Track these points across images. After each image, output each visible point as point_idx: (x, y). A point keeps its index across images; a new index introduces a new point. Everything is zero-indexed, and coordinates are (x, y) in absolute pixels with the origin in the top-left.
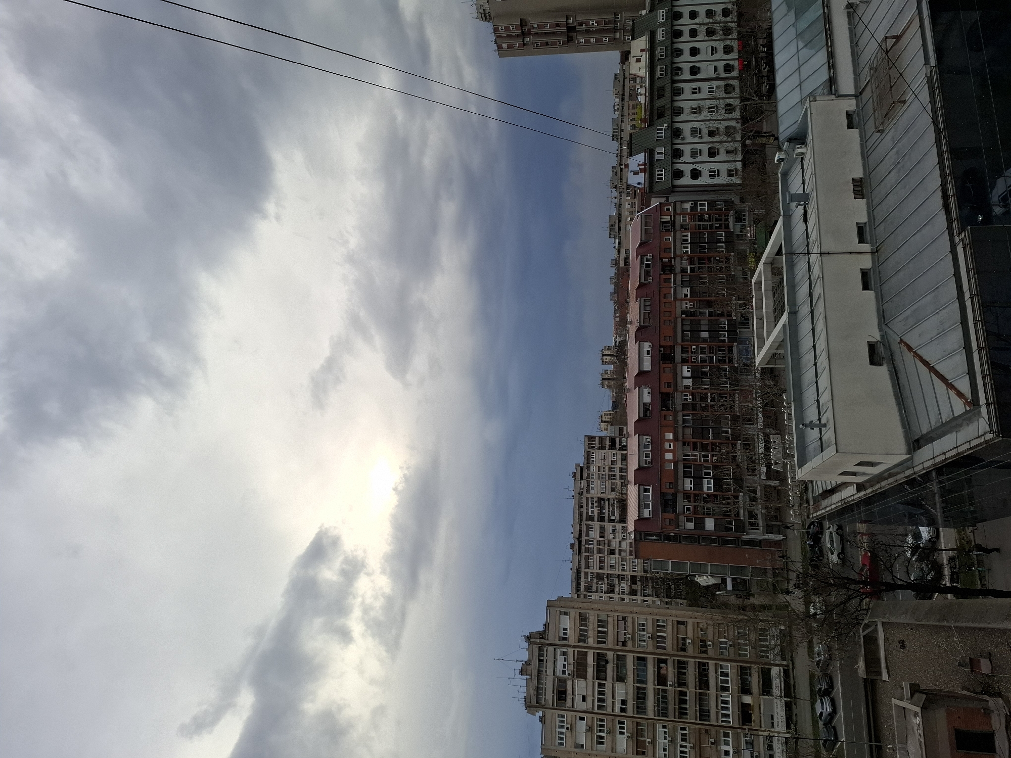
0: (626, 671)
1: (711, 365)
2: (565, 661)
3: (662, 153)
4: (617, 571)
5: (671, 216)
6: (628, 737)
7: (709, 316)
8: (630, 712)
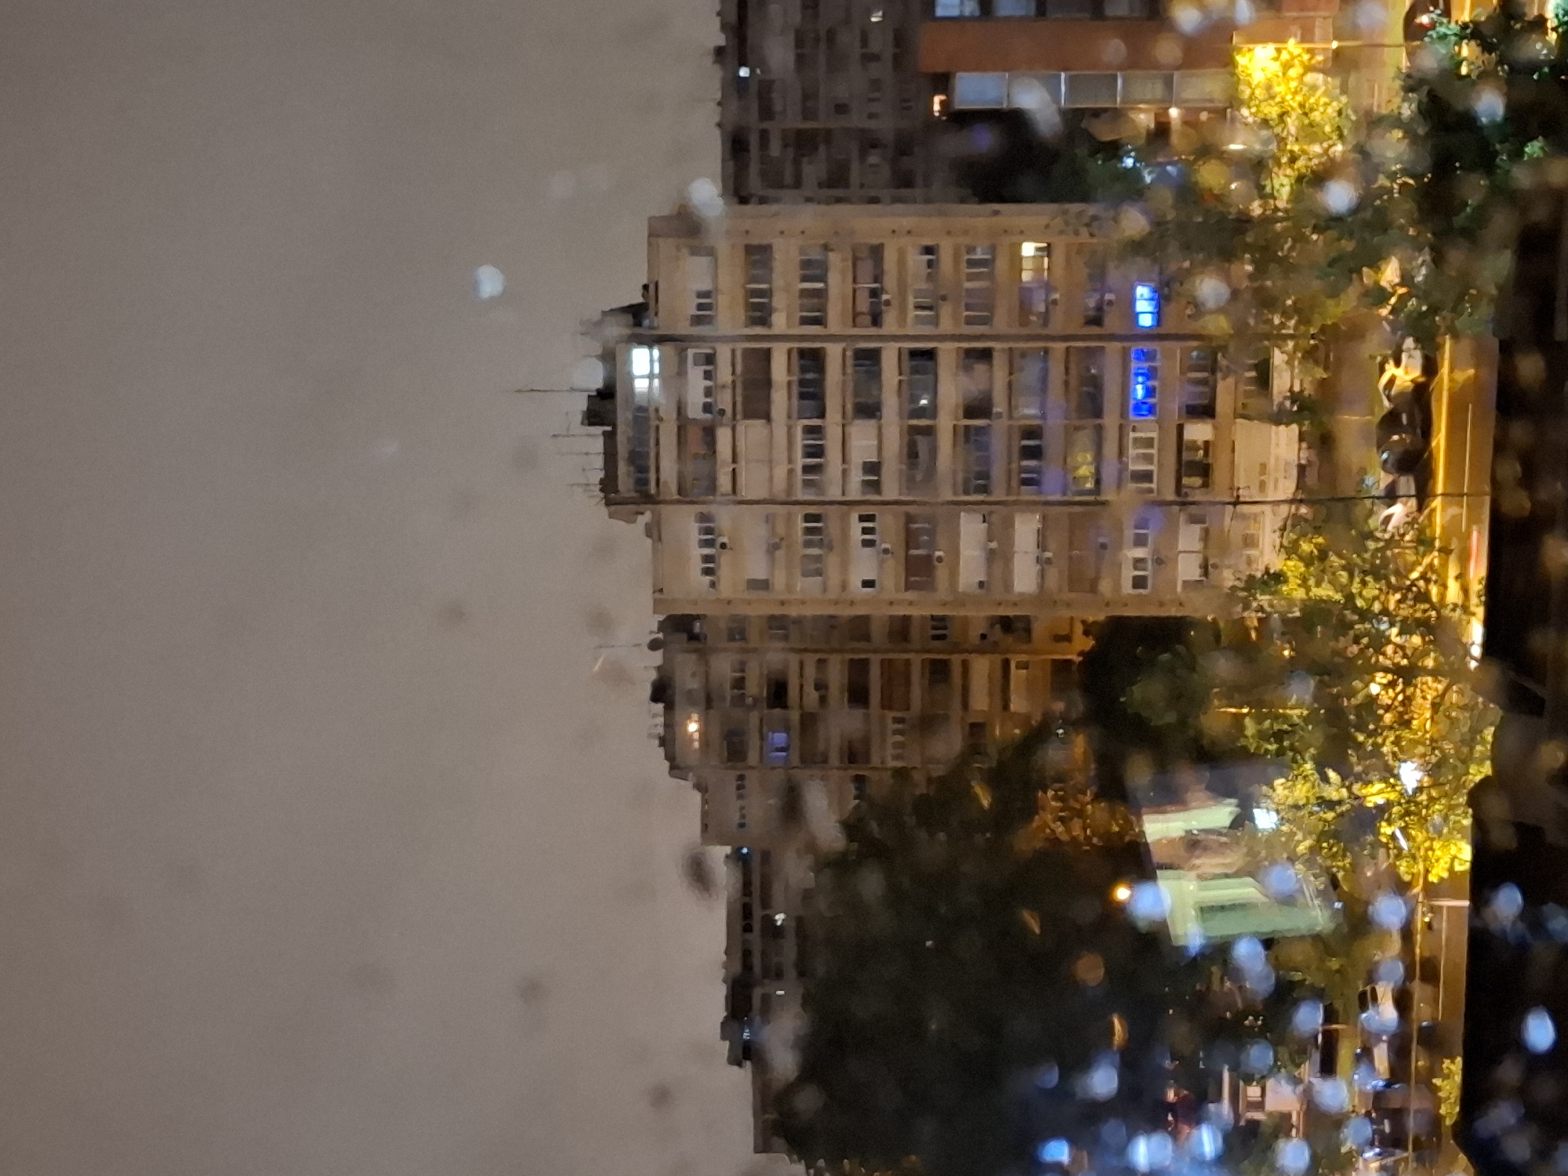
0: (880, 388)
2: (708, 375)
4: (856, 120)
6: (886, 551)
8: (891, 490)
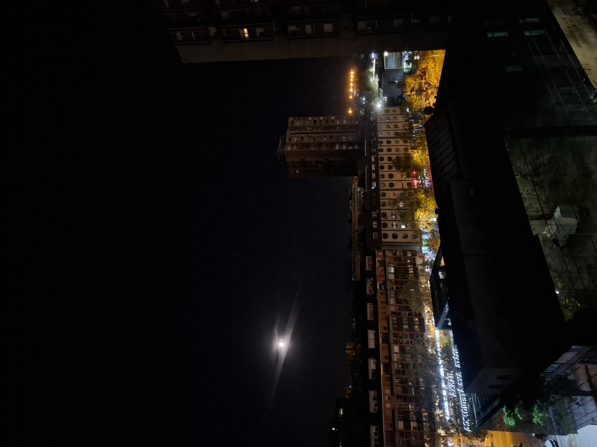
1: (411, 345)
3: (375, 225)
5: (383, 258)
7: (408, 315)
